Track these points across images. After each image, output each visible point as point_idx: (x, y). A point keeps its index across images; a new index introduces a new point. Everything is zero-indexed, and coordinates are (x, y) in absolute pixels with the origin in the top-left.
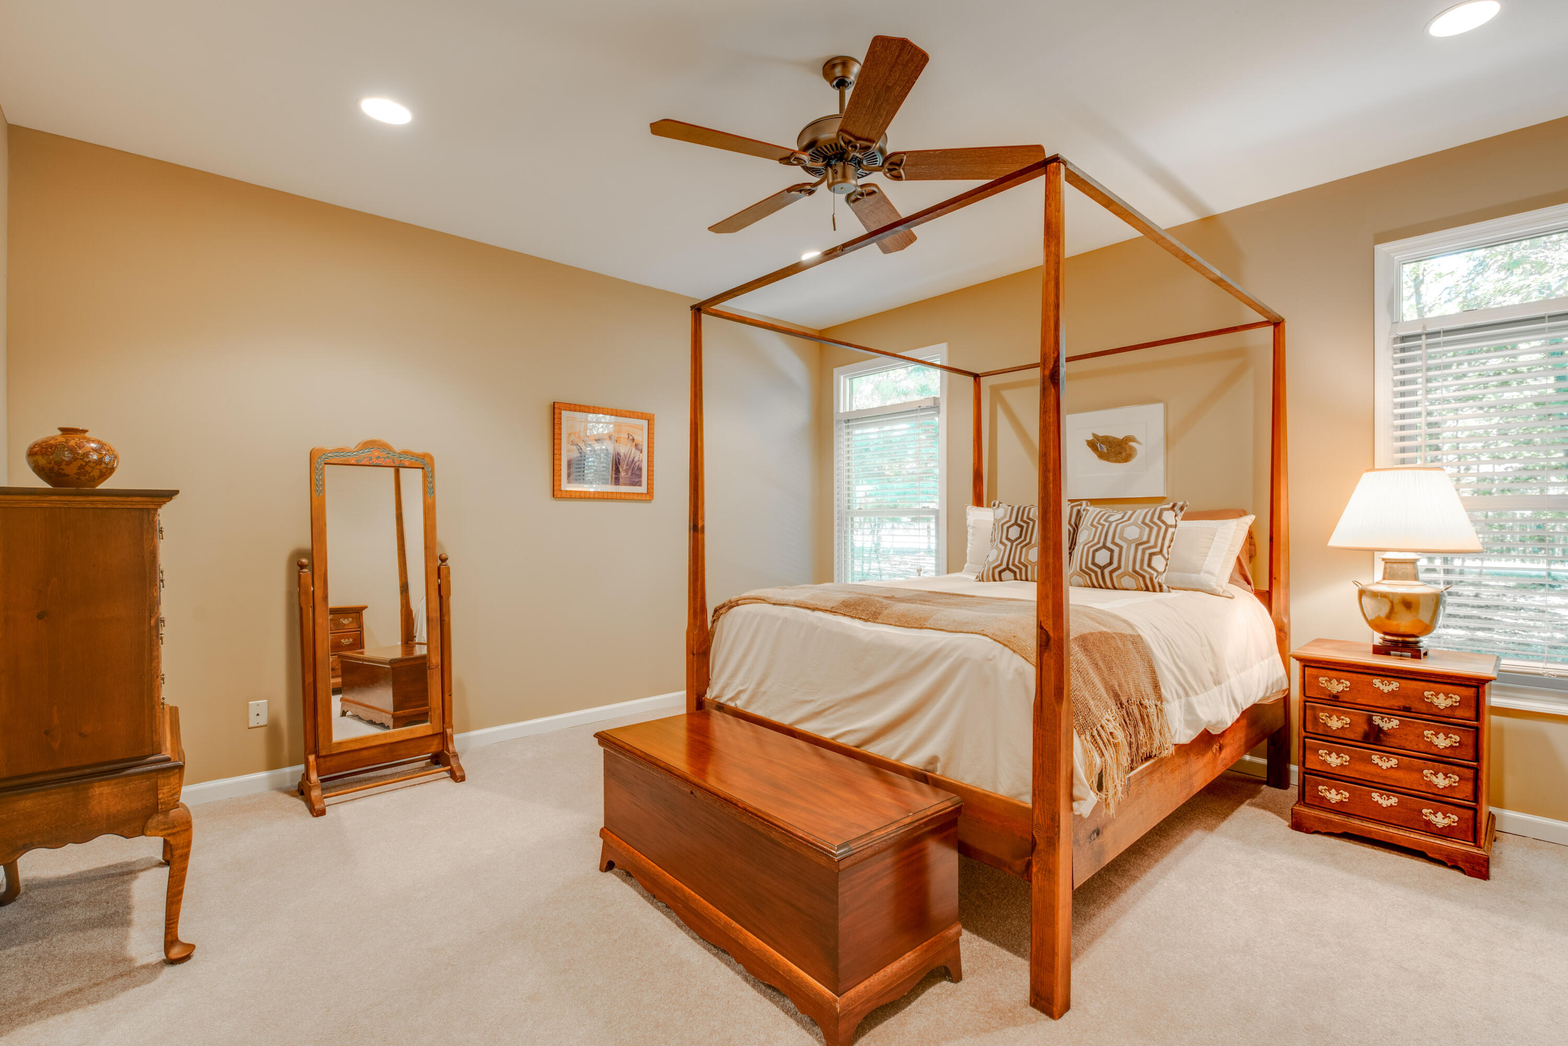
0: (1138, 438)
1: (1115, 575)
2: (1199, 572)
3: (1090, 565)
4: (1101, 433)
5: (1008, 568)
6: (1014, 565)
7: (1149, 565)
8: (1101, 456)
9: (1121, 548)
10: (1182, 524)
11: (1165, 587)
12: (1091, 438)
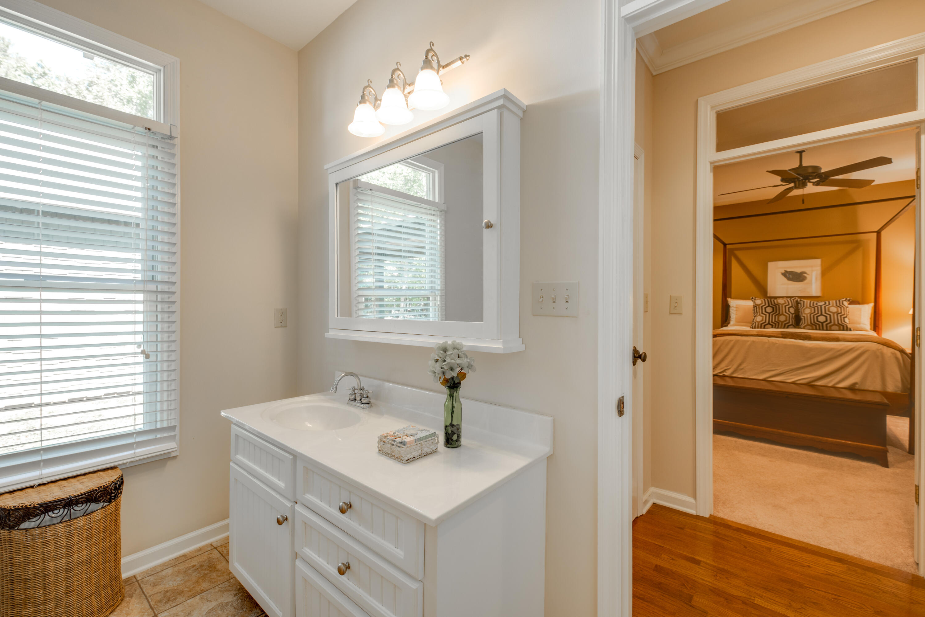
0: (807, 272)
1: (828, 325)
2: (860, 324)
3: (816, 322)
4: (789, 270)
5: (769, 324)
6: (772, 322)
7: (844, 322)
8: (789, 279)
9: (830, 315)
10: (850, 306)
11: (852, 329)
12: (783, 272)
